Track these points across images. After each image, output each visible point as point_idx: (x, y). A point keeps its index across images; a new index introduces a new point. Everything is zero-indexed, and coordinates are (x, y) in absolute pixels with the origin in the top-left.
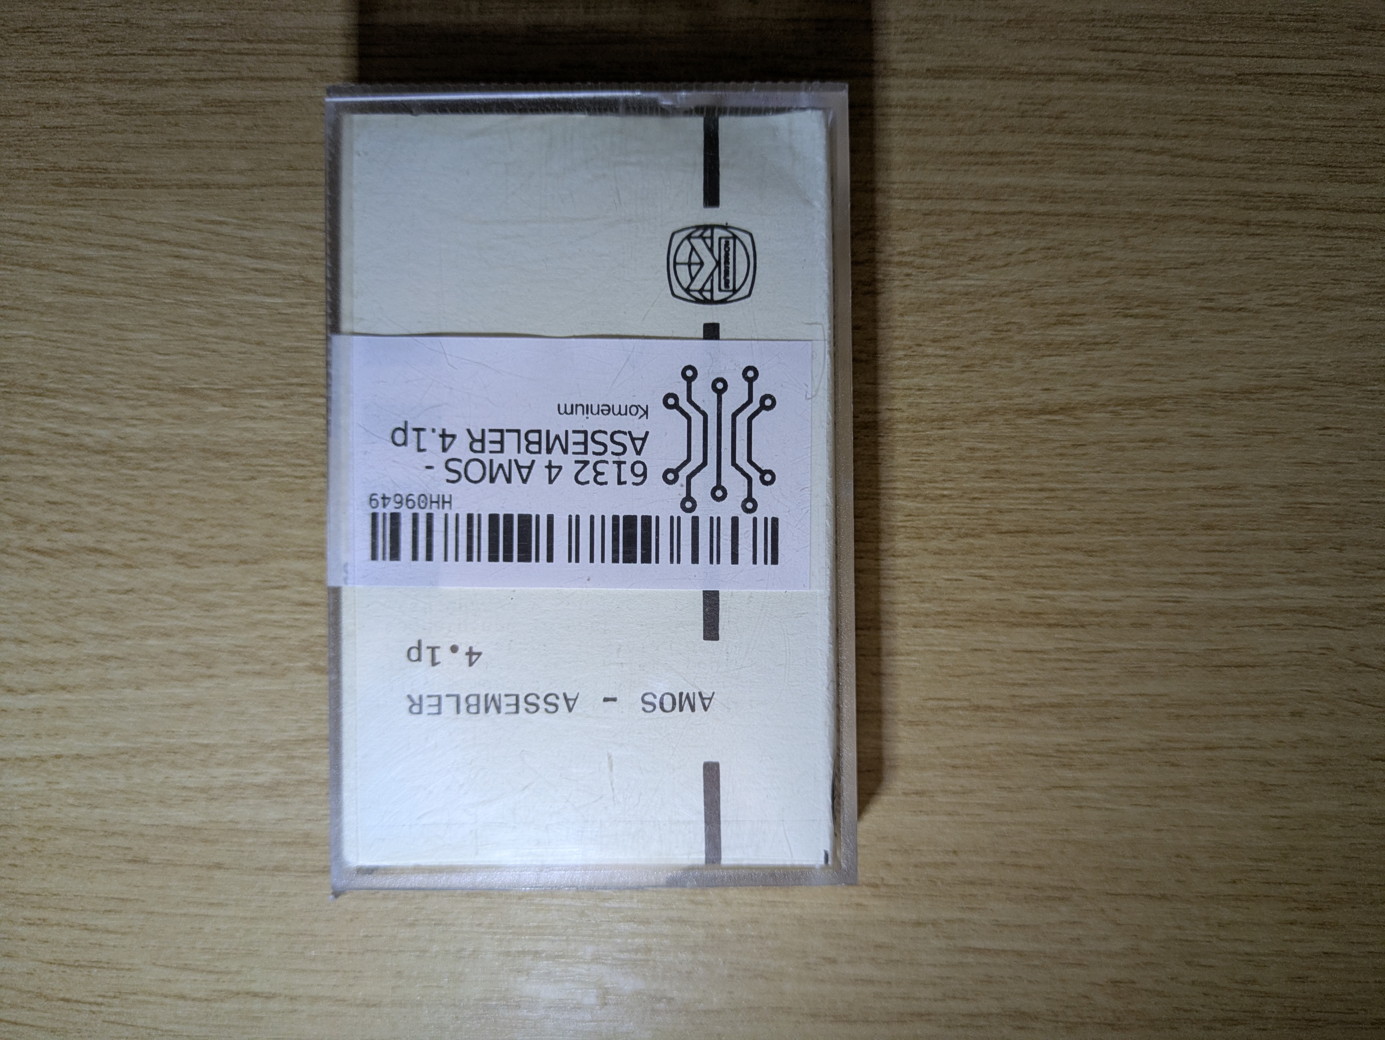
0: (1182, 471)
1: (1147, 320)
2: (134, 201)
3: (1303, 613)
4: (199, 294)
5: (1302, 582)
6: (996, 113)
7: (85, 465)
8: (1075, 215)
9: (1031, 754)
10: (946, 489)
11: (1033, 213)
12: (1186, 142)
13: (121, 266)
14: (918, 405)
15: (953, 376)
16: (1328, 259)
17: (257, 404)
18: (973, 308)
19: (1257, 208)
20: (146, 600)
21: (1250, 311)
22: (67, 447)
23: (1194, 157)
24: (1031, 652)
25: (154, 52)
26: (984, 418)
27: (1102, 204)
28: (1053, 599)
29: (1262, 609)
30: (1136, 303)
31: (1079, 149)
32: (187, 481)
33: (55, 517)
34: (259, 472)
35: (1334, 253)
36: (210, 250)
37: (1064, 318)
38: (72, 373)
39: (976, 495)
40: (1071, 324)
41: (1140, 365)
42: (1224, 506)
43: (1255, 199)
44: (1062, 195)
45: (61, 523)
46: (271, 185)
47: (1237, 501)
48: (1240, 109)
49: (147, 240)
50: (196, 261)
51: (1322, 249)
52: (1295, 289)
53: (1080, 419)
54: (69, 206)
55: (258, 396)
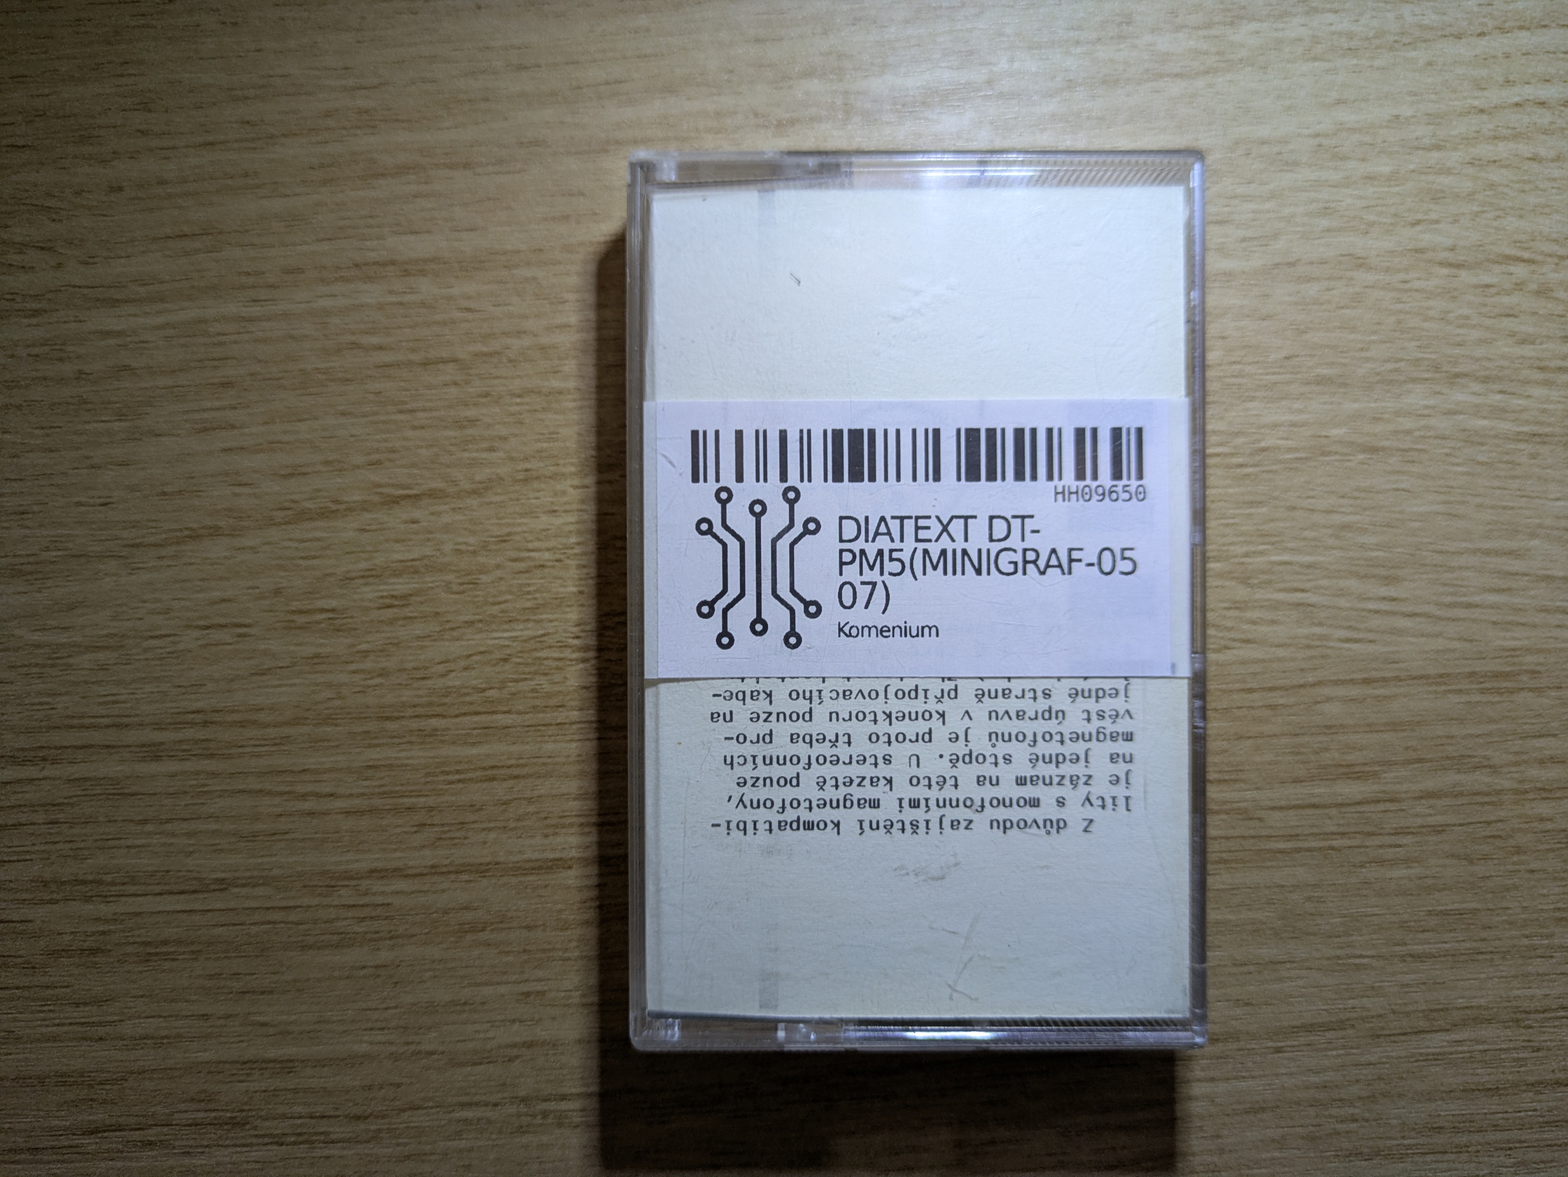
0: (261, 444)
1: (309, 607)
2: (1448, 660)
3: (117, 300)
4: (1366, 559)
5: (120, 334)
6: (492, 825)
7: (1477, 360)
8: (397, 718)
9: (403, 121)
10: (518, 404)
11: (444, 717)
12: (279, 810)
13: (1456, 585)
14: (556, 494)
15: (519, 529)
16: (115, 691)
17: (1290, 442)
18: (503, 606)
19: (197, 742)
20: (1395, 215)
21: (197, 627)
22: (1499, 379)
23: (270, 793)
24: (412, 233)
25: (1439, 830)
26: (481, 486)
27: (369, 732)
28: (391, 292)
29: (162, 300)
30: (323, 625)
31: (397, 792)
32: (1362, 349)
33: (1506, 300)
34: (1281, 367)
35: (110, 698)
36: (1356, 610)
37: (401, 603)
38: (1500, 462)
39: (484, 400)
40: (393, 597)
41: (314, 557)
42: (212, 409)
43: (200, 752)
44: (413, 739)
45: (1498, 294)
46: (1294, 687)
47: (197, 416)
48: (222, 851)
49: (1428, 616)
50: (1371, 595)
51: (124, 702)
52: (148, 655)
53: (377, 493)
54: (1520, 649)
55: (1289, 450)
